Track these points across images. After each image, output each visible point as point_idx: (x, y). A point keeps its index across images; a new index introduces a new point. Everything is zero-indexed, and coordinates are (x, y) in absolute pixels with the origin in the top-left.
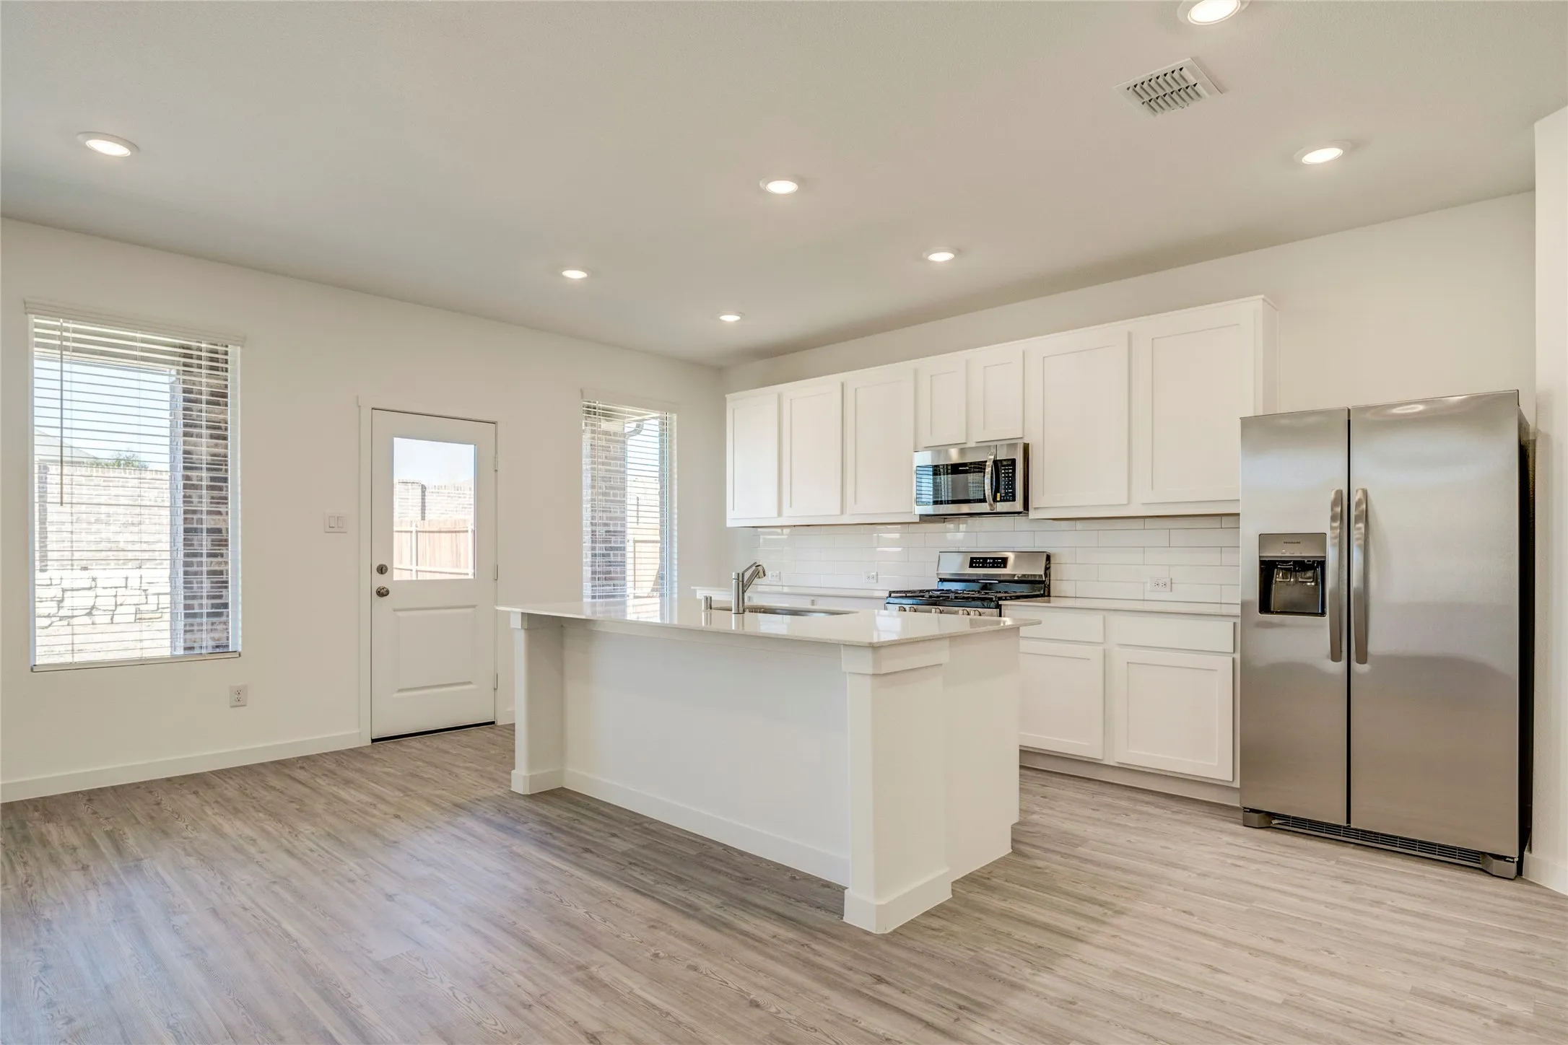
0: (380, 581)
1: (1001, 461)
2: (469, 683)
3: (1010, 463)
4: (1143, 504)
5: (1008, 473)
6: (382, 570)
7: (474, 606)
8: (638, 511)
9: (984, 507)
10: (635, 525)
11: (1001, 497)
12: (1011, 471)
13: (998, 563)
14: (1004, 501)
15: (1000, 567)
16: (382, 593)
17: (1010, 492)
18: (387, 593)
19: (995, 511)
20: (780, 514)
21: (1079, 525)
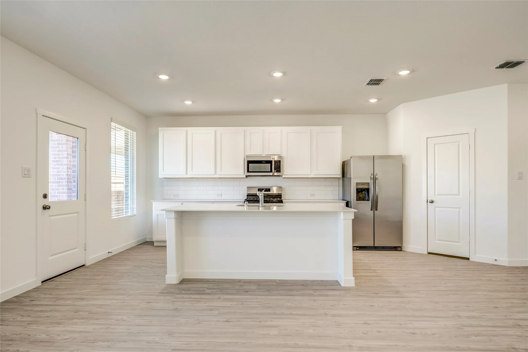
0: (45, 202)
1: (276, 161)
2: (76, 248)
3: (279, 161)
4: (314, 175)
5: (278, 164)
6: (45, 196)
7: (77, 213)
8: (115, 169)
9: (271, 174)
10: (114, 175)
11: (276, 171)
12: (279, 164)
13: (267, 190)
14: (277, 172)
15: (268, 191)
16: (45, 208)
17: (279, 170)
18: (49, 208)
19: (274, 175)
20: (187, 173)
21: (290, 179)
